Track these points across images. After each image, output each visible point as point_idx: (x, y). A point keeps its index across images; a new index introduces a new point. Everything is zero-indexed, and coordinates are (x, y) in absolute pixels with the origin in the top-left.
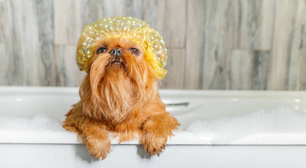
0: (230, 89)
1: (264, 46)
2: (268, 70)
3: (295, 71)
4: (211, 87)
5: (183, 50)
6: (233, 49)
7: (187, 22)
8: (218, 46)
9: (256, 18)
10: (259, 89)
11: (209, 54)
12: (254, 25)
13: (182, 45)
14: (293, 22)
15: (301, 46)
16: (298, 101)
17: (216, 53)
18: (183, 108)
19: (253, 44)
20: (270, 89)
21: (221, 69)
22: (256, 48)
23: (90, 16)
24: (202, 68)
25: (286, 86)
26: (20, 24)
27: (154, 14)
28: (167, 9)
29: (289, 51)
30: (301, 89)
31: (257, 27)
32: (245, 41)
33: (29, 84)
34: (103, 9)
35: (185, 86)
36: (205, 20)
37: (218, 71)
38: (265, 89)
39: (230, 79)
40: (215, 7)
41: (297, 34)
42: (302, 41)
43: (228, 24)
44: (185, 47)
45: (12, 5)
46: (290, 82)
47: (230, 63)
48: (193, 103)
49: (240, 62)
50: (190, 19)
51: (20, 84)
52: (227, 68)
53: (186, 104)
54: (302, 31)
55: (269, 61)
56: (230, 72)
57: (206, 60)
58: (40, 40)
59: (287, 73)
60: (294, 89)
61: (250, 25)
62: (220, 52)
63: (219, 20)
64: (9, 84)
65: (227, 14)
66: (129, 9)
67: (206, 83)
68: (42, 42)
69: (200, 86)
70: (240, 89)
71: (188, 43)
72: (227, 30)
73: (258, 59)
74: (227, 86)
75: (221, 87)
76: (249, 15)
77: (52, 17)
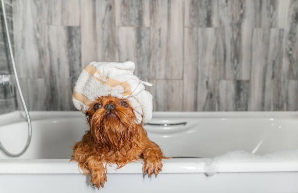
0: (219, 110)
1: (244, 77)
2: (248, 95)
3: (270, 96)
4: (204, 110)
5: (181, 81)
6: (220, 80)
7: (184, 60)
8: (208, 78)
9: (237, 56)
10: (242, 110)
11: (202, 84)
12: (236, 61)
13: (180, 77)
14: (266, 58)
15: (273, 77)
16: (272, 119)
17: (207, 82)
18: (182, 127)
19: (235, 76)
20: (250, 111)
21: (211, 96)
22: (238, 79)
23: (108, 56)
24: (196, 95)
25: (263, 107)
26: (55, 63)
27: (158, 54)
28: (168, 49)
29: (264, 80)
30: (274, 110)
31: (238, 62)
32: (230, 74)
33: (62, 109)
34: (119, 51)
35: (183, 109)
36: (198, 58)
37: (209, 96)
38: (246, 110)
39: (219, 103)
40: (205, 48)
41: (270, 68)
42: (273, 73)
43: (216, 61)
44: (183, 79)
45: (50, 50)
46: (266, 105)
47: (218, 91)
48: (190, 122)
49: (226, 89)
50: (187, 57)
51: (55, 109)
52: (216, 95)
53: (184, 124)
54: (273, 65)
55: (249, 88)
56: (218, 97)
57: (199, 88)
58: (70, 75)
59: (263, 98)
60: (269, 110)
61: (233, 61)
62: (211, 82)
63: (209, 58)
64: (47, 110)
65: (214, 53)
66: (139, 51)
67: (200, 106)
68: (72, 77)
69: (195, 109)
70: (227, 111)
71: (185, 76)
72: (215, 65)
73: (240, 87)
74: (217, 108)
75: (212, 109)
76: (231, 53)
77: (80, 58)
